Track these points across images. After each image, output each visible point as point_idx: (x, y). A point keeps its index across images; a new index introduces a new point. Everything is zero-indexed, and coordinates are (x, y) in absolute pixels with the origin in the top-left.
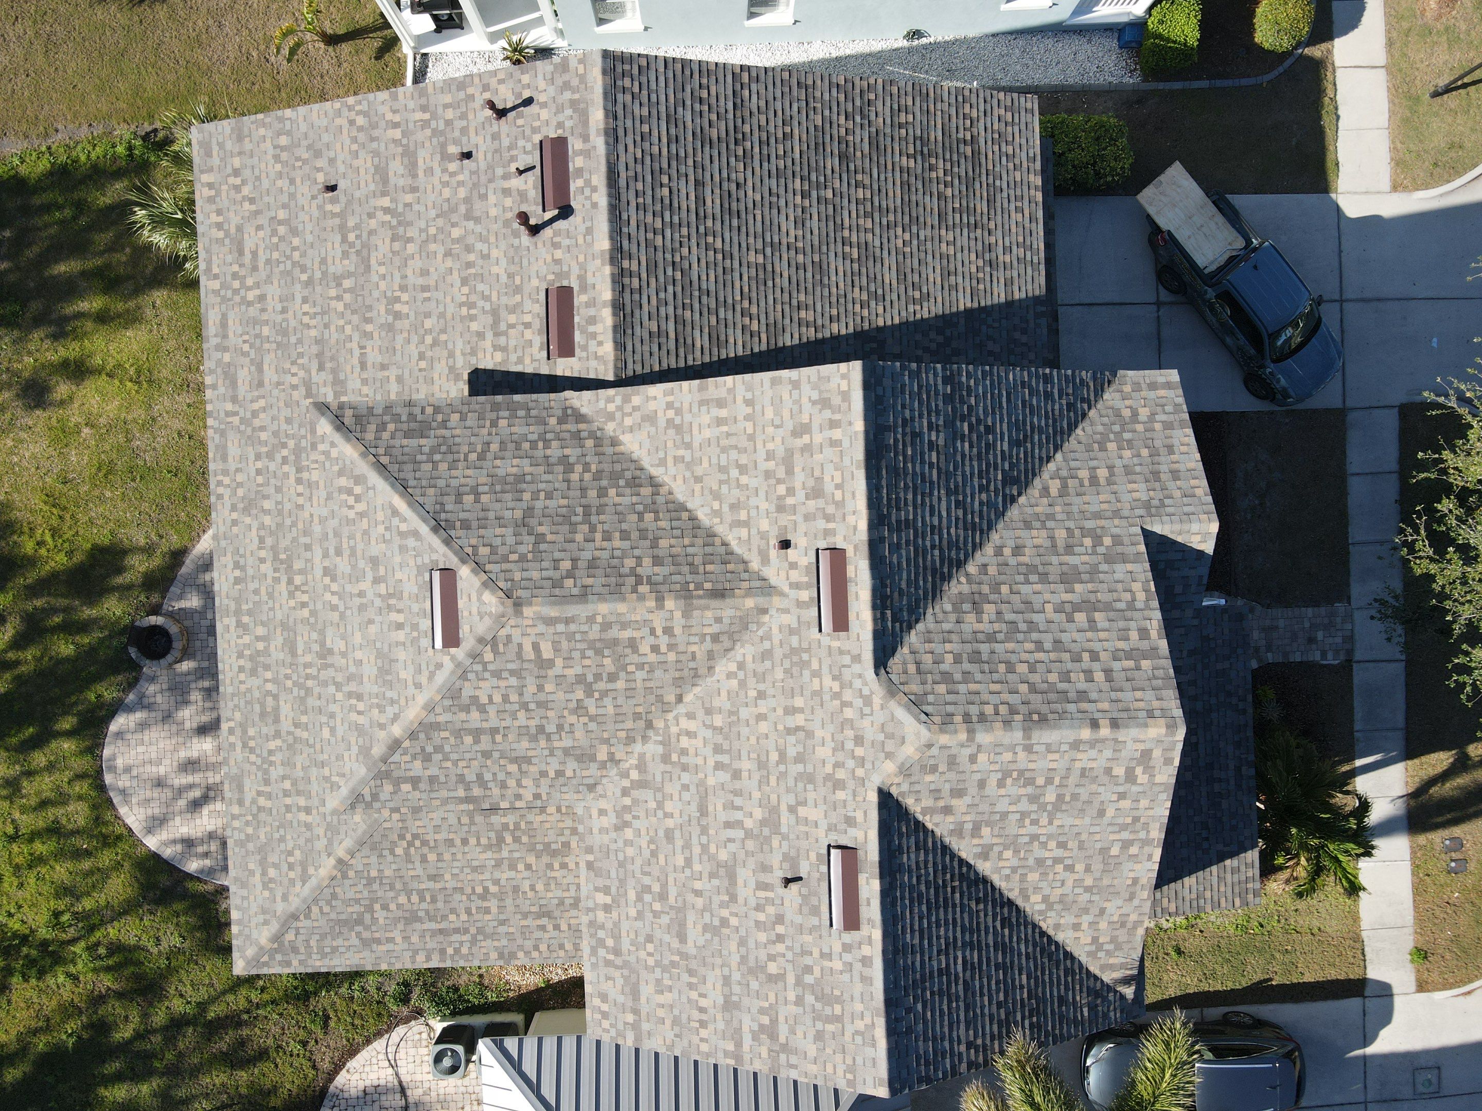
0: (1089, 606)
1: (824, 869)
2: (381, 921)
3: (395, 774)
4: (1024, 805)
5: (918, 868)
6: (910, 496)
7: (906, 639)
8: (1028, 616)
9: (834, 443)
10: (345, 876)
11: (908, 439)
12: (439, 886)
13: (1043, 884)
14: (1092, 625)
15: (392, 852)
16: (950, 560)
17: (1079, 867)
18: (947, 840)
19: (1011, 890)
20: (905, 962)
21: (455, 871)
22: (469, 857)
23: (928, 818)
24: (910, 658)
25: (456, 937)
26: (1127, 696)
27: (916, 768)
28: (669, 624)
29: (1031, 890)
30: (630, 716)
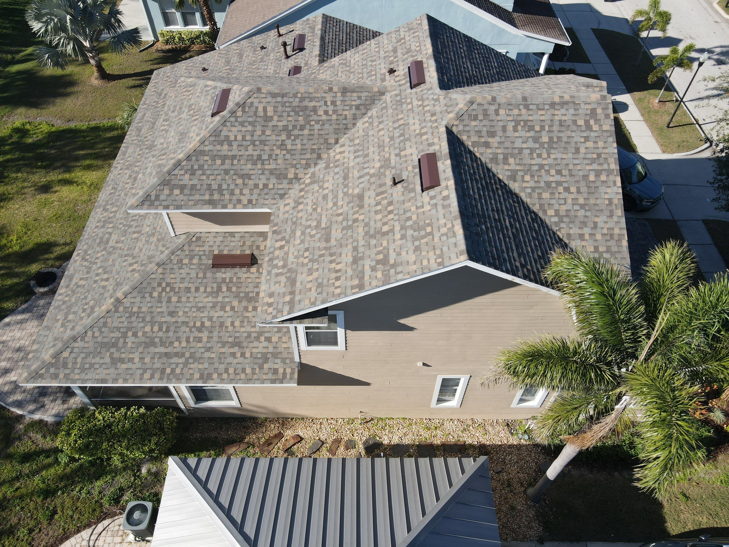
1: (417, 170)
2: (129, 345)
3: (173, 183)
4: (531, 144)
10: (116, 311)
12: (174, 320)
13: (553, 202)
15: (151, 296)
17: (573, 189)
18: (489, 166)
19: (534, 205)
21: (186, 310)
22: (197, 300)
23: (476, 149)
25: (175, 360)
27: (466, 116)
28: (334, 99)
29: (546, 207)
30: (309, 151)
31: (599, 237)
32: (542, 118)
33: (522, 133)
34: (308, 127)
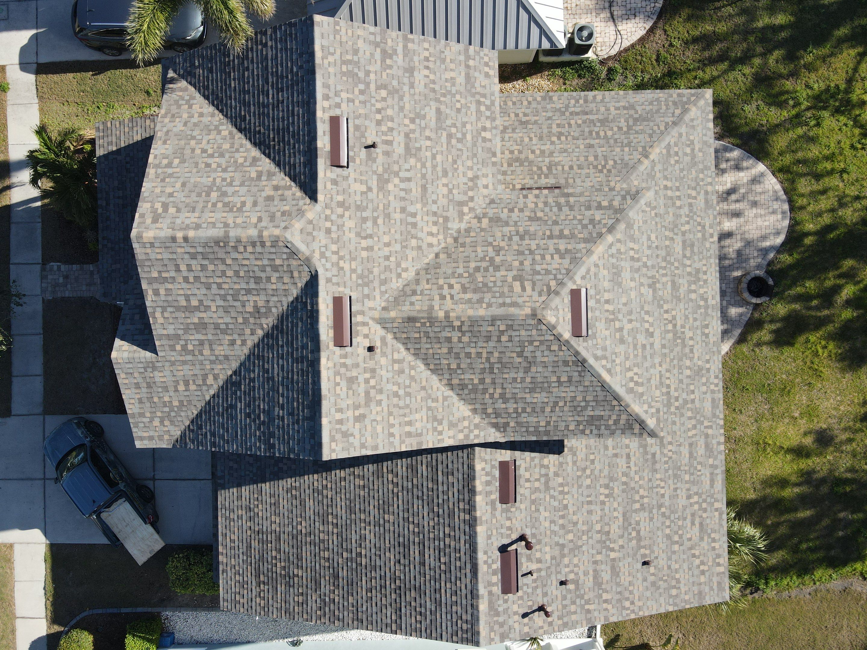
0: (189, 309)
1: (351, 154)
2: (622, 120)
4: (230, 190)
5: (294, 153)
6: (295, 377)
7: (299, 292)
8: (226, 304)
9: (340, 410)
10: (644, 148)
11: (296, 412)
12: (587, 141)
13: (220, 141)
14: (187, 298)
15: (615, 162)
16: (272, 338)
17: (198, 151)
18: (277, 170)
19: (240, 138)
20: (303, 97)
21: (577, 150)
22: (569, 159)
23: (288, 184)
24: (297, 281)
25: (578, 110)
26: (166, 256)
27: (294, 214)
28: (442, 302)
29: (228, 138)
30: (467, 245)
31: (185, 116)
32: (212, 215)
33: (237, 200)
34: (471, 271)
